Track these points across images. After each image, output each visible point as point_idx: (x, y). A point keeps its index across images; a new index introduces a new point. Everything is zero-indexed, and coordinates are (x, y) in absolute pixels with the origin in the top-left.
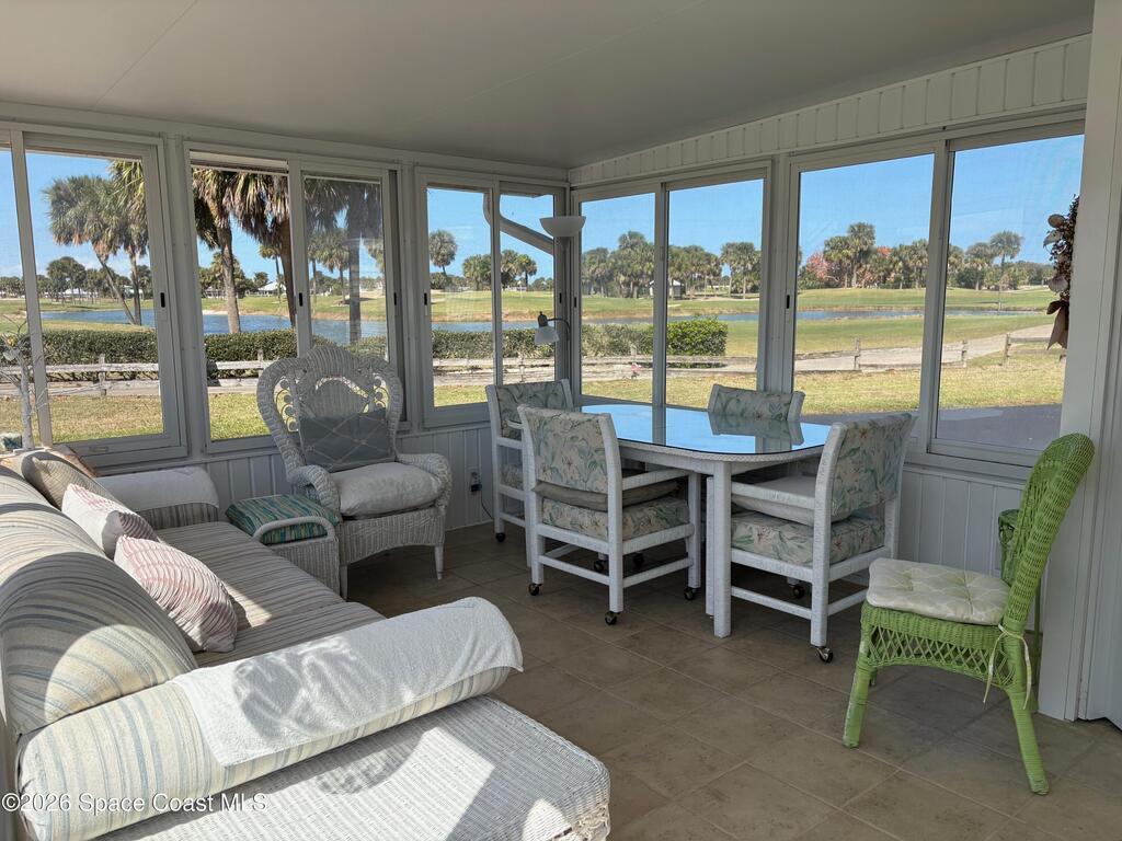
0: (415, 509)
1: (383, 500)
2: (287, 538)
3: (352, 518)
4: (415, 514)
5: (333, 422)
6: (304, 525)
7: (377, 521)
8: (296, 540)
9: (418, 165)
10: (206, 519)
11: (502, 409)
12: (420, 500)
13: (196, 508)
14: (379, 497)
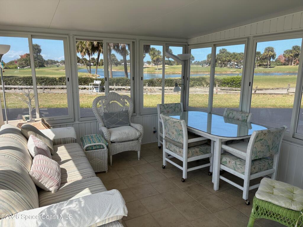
0: (133, 140)
1: (122, 138)
2: (94, 148)
3: (114, 142)
4: (132, 142)
5: (112, 114)
6: (98, 145)
7: (121, 143)
8: (96, 149)
9: (141, 40)
10: (73, 142)
11: (161, 111)
12: (133, 138)
13: (70, 139)
14: (121, 137)
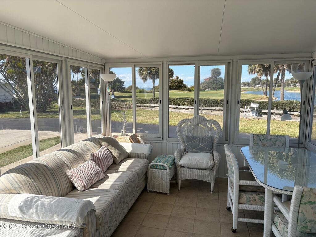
0: (205, 169)
1: (191, 164)
2: (158, 168)
3: (183, 167)
4: (202, 171)
5: (194, 138)
7: (189, 170)
8: (160, 169)
10: (145, 158)
11: (254, 142)
12: (204, 167)
13: (143, 155)
14: (189, 163)
